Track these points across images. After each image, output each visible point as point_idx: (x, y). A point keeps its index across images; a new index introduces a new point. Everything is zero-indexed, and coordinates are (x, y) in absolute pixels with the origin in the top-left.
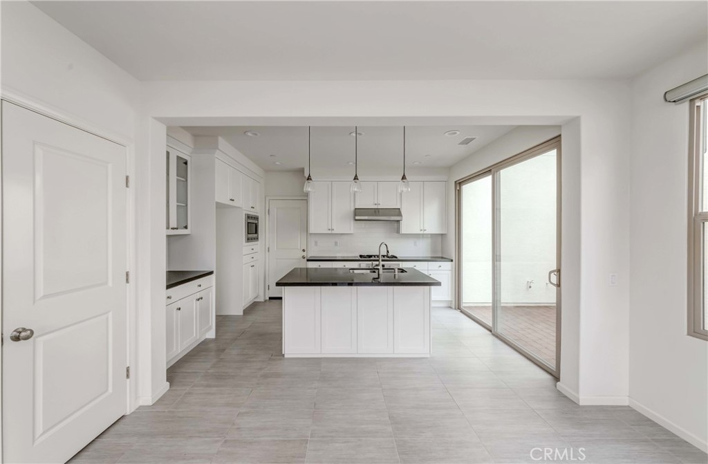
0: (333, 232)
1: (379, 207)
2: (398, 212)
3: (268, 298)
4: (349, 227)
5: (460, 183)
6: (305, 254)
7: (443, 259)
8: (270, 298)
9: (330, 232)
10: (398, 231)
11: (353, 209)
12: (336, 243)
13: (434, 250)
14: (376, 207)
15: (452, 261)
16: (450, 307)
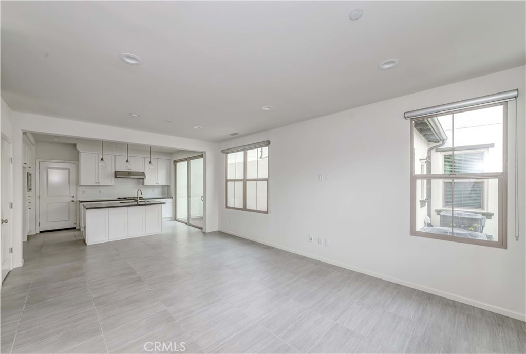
0: (99, 184)
1: (131, 171)
2: (143, 174)
3: (38, 232)
4: (112, 181)
5: (175, 162)
6: (74, 199)
7: (168, 198)
8: (41, 232)
9: (97, 184)
10: (143, 184)
11: (113, 171)
12: (100, 192)
13: (163, 193)
14: (129, 170)
15: (172, 198)
16: (172, 220)
